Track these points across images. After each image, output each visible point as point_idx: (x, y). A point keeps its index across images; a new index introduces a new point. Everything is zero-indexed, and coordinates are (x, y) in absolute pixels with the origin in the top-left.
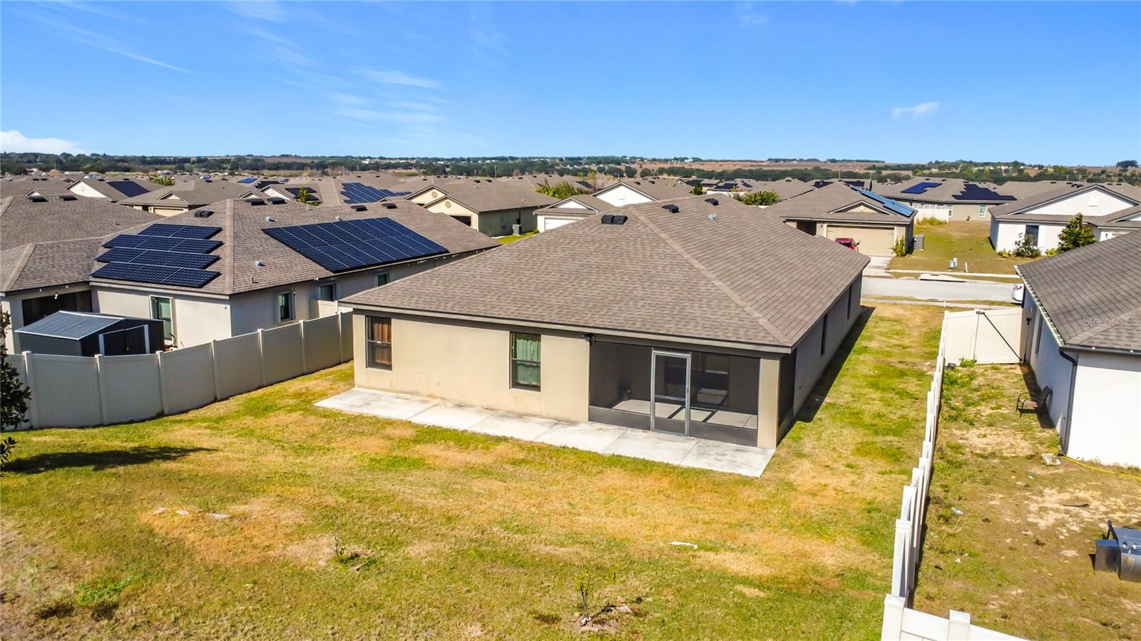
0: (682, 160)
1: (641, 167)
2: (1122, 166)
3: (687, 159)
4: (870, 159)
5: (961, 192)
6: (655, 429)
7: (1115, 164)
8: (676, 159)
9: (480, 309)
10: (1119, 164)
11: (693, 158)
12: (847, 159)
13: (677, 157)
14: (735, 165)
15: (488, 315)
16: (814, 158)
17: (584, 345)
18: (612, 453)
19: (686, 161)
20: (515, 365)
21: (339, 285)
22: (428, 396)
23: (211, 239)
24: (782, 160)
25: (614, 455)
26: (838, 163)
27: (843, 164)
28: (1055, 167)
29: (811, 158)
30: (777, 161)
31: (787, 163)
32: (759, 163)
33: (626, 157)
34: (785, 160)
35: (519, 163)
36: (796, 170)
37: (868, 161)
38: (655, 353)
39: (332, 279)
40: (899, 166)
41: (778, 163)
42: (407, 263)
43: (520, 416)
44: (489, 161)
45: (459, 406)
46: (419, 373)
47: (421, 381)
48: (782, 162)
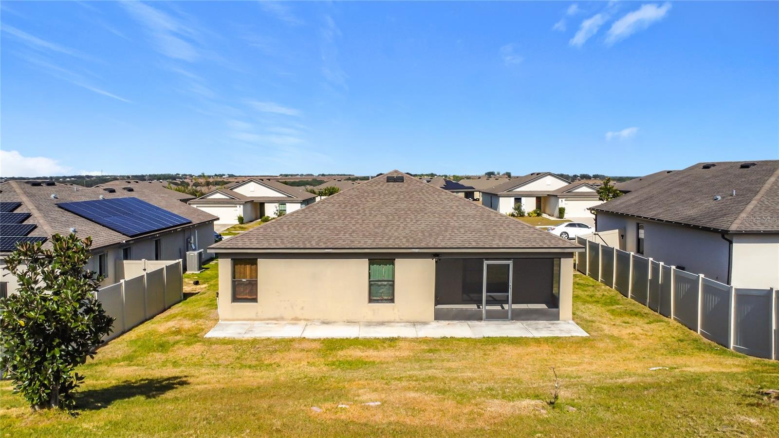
0: (221, 176)
1: (192, 181)
2: (488, 175)
3: (224, 175)
4: (346, 174)
5: (444, 185)
6: (486, 318)
8: (216, 175)
9: (341, 243)
10: (486, 174)
11: (228, 175)
12: (331, 174)
13: (217, 174)
15: (353, 247)
16: (310, 173)
17: (431, 263)
18: (482, 336)
19: (223, 177)
20: (372, 285)
21: (134, 248)
22: (292, 319)
23: (15, 212)
24: (289, 175)
25: (484, 337)
26: (326, 176)
27: (329, 177)
28: (454, 176)
29: (308, 173)
30: (286, 175)
31: (293, 177)
32: (275, 178)
33: (180, 174)
34: (291, 175)
35: (95, 180)
36: (302, 181)
37: (344, 175)
38: (486, 263)
39: (131, 242)
40: (365, 177)
41: (287, 177)
42: (171, 230)
43: (382, 324)
44: (69, 179)
45: (324, 323)
46: (284, 301)
47: (285, 308)
48: (290, 176)
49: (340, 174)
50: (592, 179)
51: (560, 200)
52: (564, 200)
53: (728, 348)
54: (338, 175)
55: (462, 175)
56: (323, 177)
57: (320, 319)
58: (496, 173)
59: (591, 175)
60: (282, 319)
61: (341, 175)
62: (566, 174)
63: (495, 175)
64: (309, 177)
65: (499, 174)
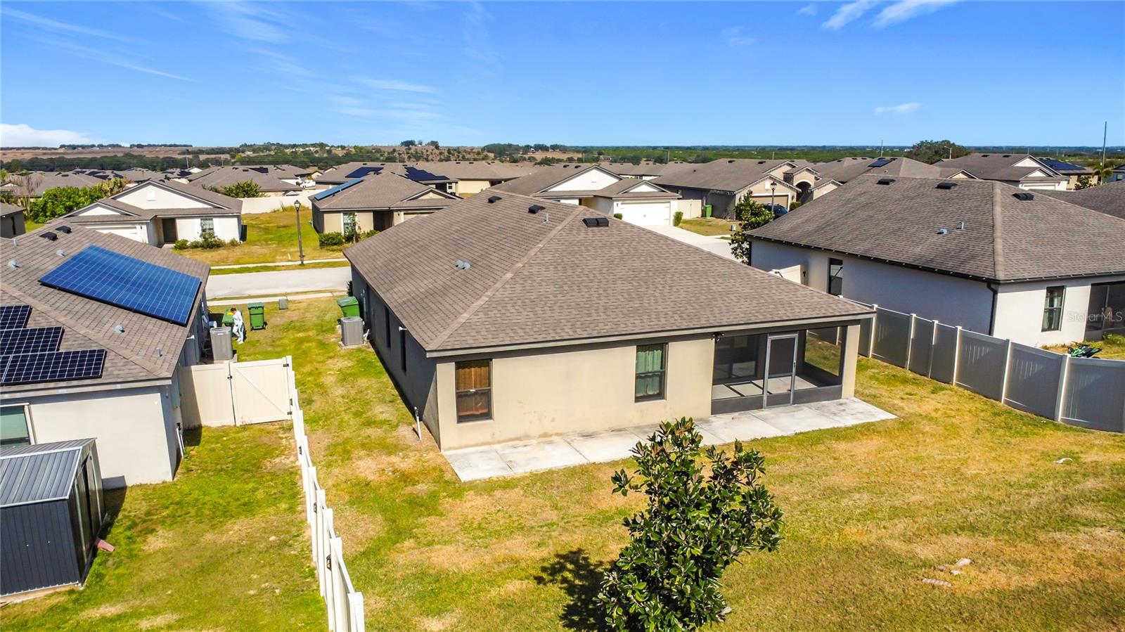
6: (767, 406)
7: (399, 143)
9: (604, 329)
12: (152, 144)
14: (23, 154)
16: (114, 143)
17: (710, 344)
20: (641, 379)
24: (78, 146)
27: (151, 149)
28: (355, 147)
29: (109, 143)
30: (74, 147)
31: (86, 150)
32: (53, 151)
34: (83, 147)
38: (770, 338)
40: (212, 149)
46: (529, 413)
47: (531, 422)
48: (80, 148)
49: (168, 144)
50: (550, 150)
51: (615, 203)
52: (619, 203)
53: (1053, 420)
54: (165, 146)
55: (367, 145)
56: (139, 149)
57: (575, 431)
58: (417, 143)
59: (548, 145)
60: (527, 437)
61: (170, 146)
62: (516, 144)
63: (416, 146)
64: (115, 149)
65: (421, 143)
